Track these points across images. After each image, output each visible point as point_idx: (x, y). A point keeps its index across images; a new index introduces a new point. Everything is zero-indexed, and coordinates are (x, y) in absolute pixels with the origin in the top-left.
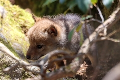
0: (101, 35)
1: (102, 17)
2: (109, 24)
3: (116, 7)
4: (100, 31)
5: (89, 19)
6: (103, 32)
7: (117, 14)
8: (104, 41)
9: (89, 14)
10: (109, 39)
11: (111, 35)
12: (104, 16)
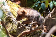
0: (49, 17)
1: (49, 11)
2: (51, 13)
3: (54, 8)
4: (49, 15)
5: (45, 12)
6: (49, 16)
7: (54, 10)
8: (50, 19)
9: (45, 10)
10: (52, 18)
11: (52, 17)
12: (50, 11)
